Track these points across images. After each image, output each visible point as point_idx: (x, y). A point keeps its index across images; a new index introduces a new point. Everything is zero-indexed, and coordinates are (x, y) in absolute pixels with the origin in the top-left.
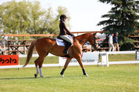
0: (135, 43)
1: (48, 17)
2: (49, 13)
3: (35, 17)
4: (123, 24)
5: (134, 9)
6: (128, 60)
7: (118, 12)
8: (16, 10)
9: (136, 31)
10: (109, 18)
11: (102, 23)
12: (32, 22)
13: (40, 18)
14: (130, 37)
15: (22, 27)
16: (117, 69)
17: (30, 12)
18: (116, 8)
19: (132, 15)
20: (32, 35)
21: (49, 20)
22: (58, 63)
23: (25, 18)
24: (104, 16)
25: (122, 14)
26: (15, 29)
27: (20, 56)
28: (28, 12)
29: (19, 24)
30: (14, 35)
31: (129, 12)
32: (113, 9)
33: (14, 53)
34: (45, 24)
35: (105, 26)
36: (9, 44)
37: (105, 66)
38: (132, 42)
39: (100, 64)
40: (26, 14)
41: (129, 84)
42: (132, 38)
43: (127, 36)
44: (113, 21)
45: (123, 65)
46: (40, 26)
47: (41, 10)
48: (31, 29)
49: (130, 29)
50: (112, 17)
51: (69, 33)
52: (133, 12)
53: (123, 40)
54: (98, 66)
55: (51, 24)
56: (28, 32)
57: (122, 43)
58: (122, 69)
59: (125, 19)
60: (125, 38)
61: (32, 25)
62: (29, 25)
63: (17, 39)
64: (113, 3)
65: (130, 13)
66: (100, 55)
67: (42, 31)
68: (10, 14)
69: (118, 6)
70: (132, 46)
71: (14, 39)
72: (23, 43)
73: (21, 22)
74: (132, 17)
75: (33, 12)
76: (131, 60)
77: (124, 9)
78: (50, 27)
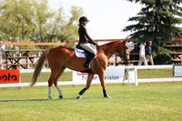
0: (173, 55)
1: (59, 19)
2: (60, 15)
3: (41, 21)
4: (156, 30)
5: (171, 10)
6: (163, 77)
7: (149, 14)
8: (17, 10)
9: (173, 39)
10: (138, 22)
11: (129, 28)
12: (38, 26)
13: (48, 21)
14: (165, 47)
15: (24, 33)
16: (148, 88)
17: (35, 13)
18: (148, 8)
19: (168, 18)
20: (37, 44)
21: (60, 24)
22: (71, 80)
23: (28, 21)
24: (131, 19)
25: (156, 17)
26: (14, 35)
27: (22, 71)
28: (32, 14)
29: (20, 29)
30: (14, 43)
31: (164, 14)
32: (143, 9)
33: (14, 67)
34: (54, 29)
35: (134, 32)
36: (7, 55)
37: (133, 84)
38: (168, 53)
39: (126, 81)
40: (29, 16)
41: (164, 109)
42: (169, 48)
43: (161, 45)
44: (143, 26)
45: (156, 83)
46: (48, 32)
47: (49, 11)
48: (37, 36)
49: (166, 37)
50: (142, 20)
51: (91, 41)
52: (169, 14)
53: (157, 51)
54: (123, 84)
55: (62, 29)
56: (33, 40)
57: (155, 55)
58: (155, 89)
59: (160, 23)
60: (159, 48)
61: (37, 30)
62: (33, 30)
63: (17, 48)
64: (143, 2)
65: (166, 15)
66: (126, 71)
67: (50, 38)
68: (8, 15)
69: (151, 6)
70: (168, 58)
71: (14, 48)
72: (26, 54)
73: (23, 27)
74: (169, 20)
75: (38, 14)
76: (166, 76)
77: (158, 9)
78: (61, 33)
